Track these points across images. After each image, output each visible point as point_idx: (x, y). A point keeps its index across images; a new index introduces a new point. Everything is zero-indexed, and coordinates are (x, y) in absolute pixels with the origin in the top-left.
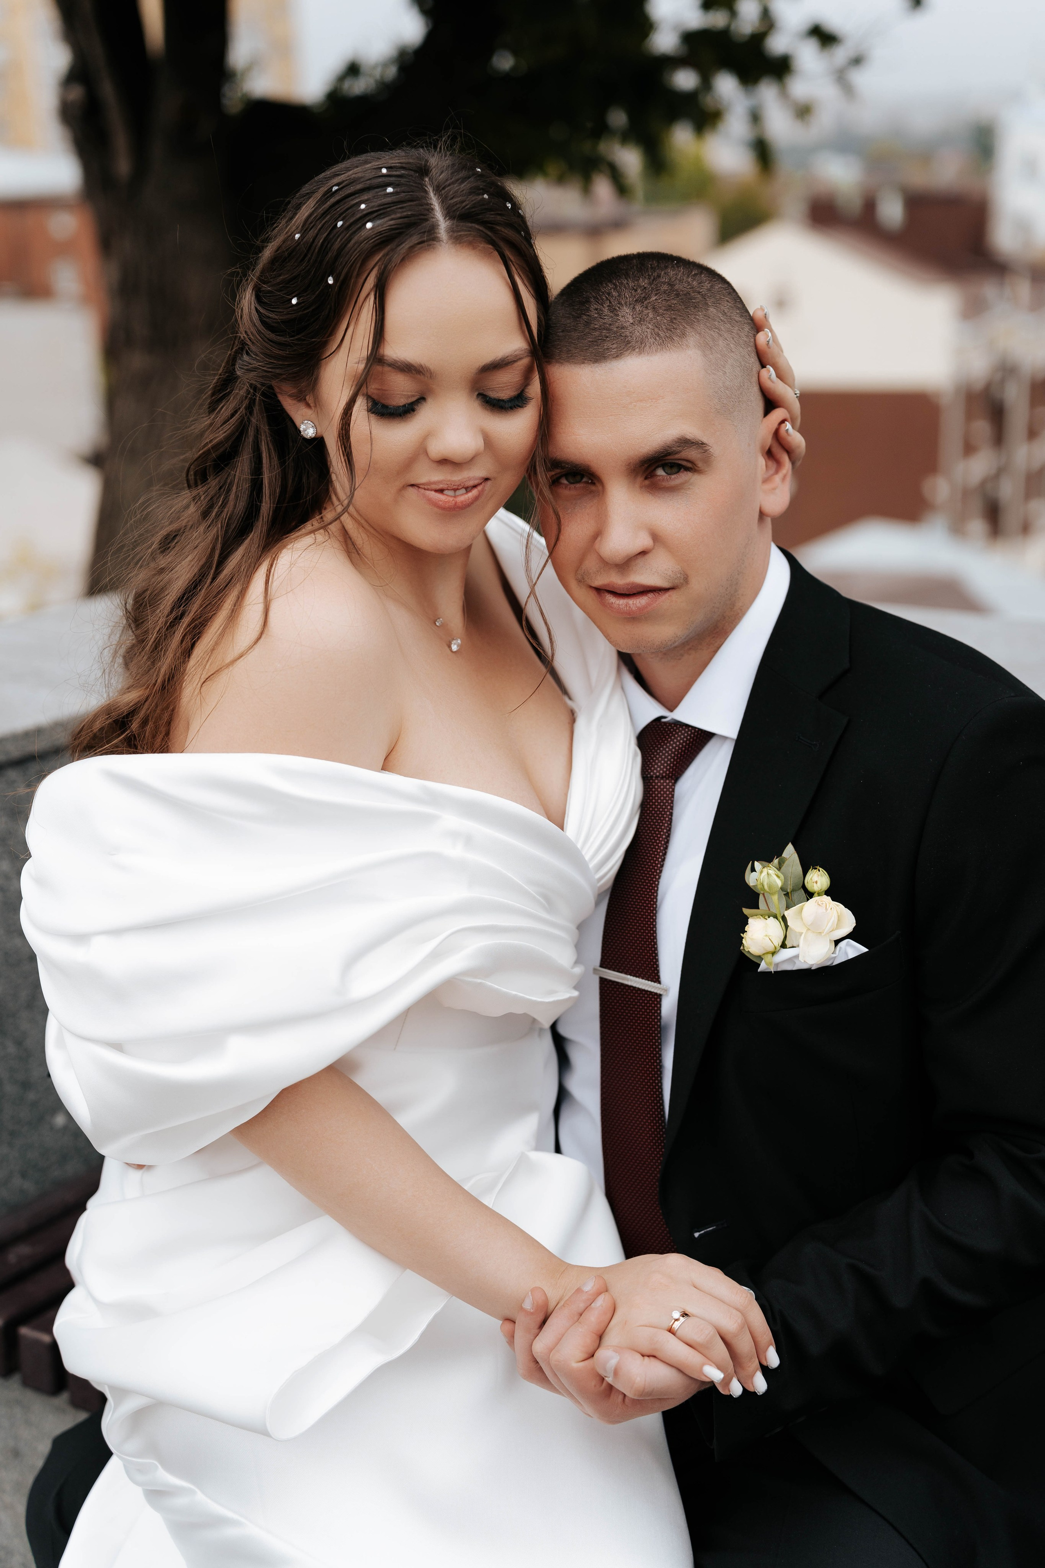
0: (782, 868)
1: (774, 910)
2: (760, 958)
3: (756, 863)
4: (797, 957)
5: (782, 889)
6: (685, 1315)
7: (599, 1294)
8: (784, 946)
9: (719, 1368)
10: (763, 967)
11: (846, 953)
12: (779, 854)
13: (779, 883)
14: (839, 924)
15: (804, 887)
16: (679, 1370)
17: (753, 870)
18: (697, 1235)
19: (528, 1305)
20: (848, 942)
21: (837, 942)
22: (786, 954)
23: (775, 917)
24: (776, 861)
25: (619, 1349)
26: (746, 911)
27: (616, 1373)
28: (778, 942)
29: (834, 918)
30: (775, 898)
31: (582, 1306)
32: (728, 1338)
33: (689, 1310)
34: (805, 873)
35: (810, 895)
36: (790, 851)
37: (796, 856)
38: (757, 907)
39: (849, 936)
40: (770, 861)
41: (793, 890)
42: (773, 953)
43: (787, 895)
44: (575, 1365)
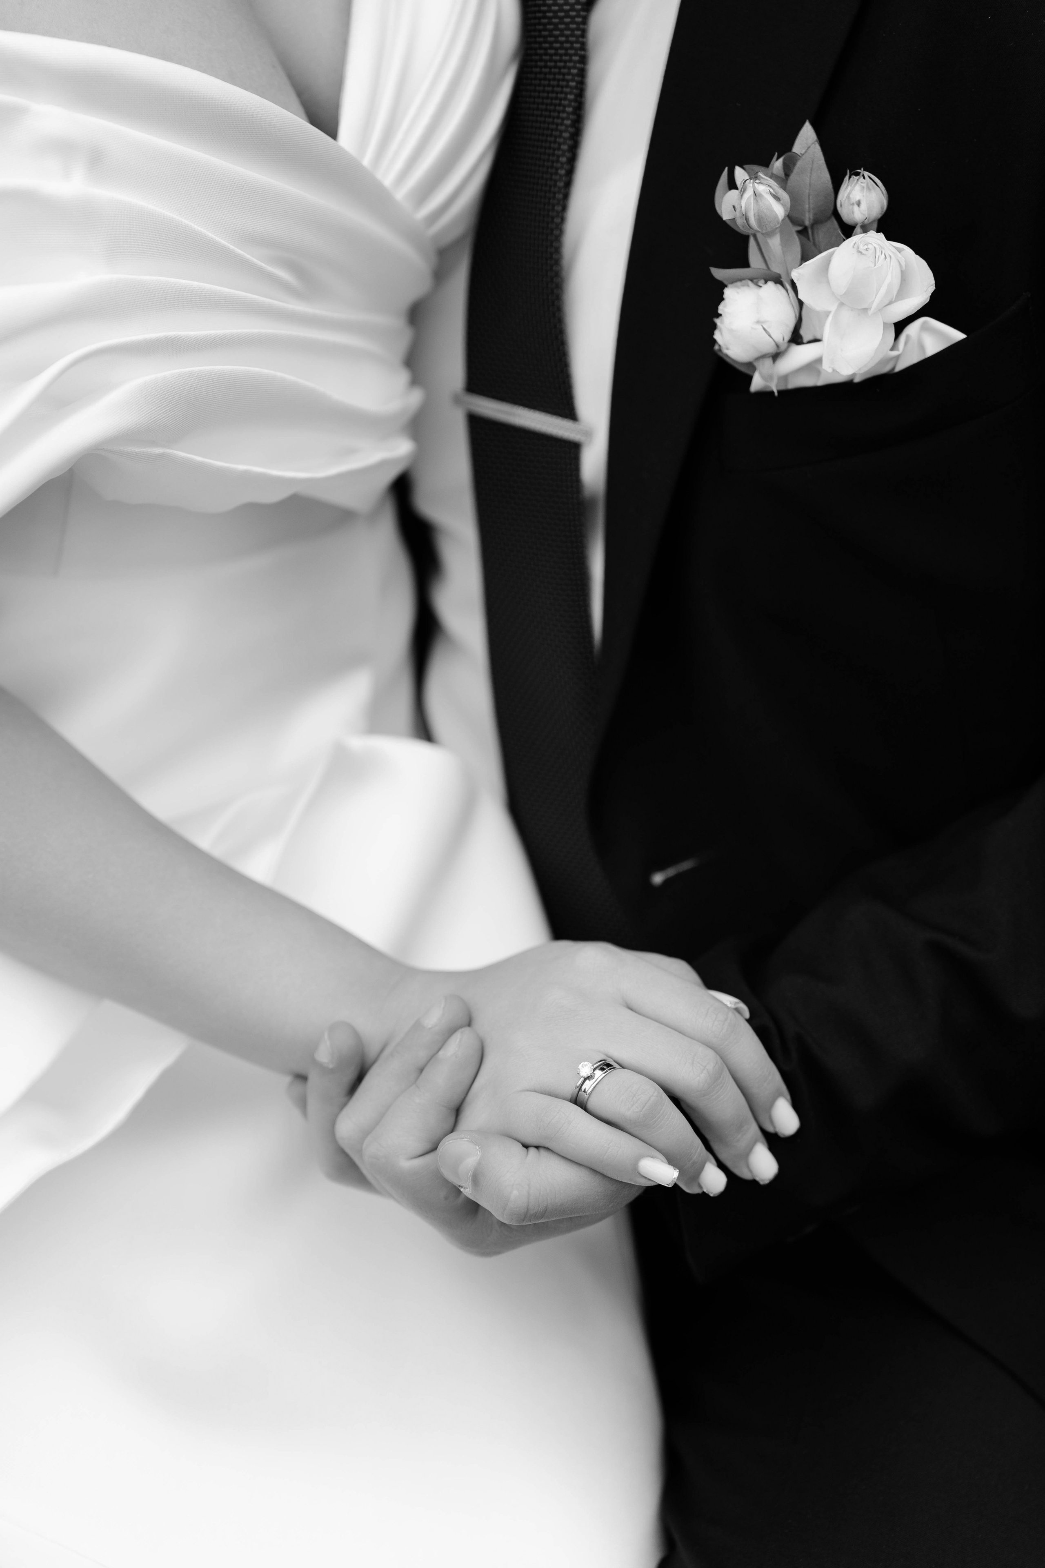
0: (793, 177)
1: (776, 269)
2: (751, 366)
3: (740, 174)
4: (819, 361)
5: (792, 218)
6: (606, 1066)
7: (451, 1031)
8: (796, 338)
9: (671, 1160)
10: (757, 383)
11: (922, 347)
12: (785, 145)
13: (779, 211)
14: (902, 292)
15: (836, 214)
16: (594, 1171)
17: (732, 185)
18: (658, 878)
19: (324, 1056)
20: (925, 323)
21: (900, 327)
22: (800, 355)
23: (778, 280)
24: (778, 164)
25: (484, 1135)
26: (718, 273)
27: (476, 1179)
28: (782, 333)
29: (892, 278)
30: (775, 243)
31: (422, 1055)
32: (691, 1098)
33: (617, 1052)
34: (837, 184)
35: (848, 230)
36: (807, 137)
37: (817, 149)
38: (744, 263)
39: (923, 312)
40: (766, 163)
41: (817, 222)
42: (776, 356)
43: (803, 232)
44: (406, 1164)
